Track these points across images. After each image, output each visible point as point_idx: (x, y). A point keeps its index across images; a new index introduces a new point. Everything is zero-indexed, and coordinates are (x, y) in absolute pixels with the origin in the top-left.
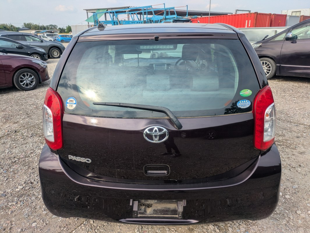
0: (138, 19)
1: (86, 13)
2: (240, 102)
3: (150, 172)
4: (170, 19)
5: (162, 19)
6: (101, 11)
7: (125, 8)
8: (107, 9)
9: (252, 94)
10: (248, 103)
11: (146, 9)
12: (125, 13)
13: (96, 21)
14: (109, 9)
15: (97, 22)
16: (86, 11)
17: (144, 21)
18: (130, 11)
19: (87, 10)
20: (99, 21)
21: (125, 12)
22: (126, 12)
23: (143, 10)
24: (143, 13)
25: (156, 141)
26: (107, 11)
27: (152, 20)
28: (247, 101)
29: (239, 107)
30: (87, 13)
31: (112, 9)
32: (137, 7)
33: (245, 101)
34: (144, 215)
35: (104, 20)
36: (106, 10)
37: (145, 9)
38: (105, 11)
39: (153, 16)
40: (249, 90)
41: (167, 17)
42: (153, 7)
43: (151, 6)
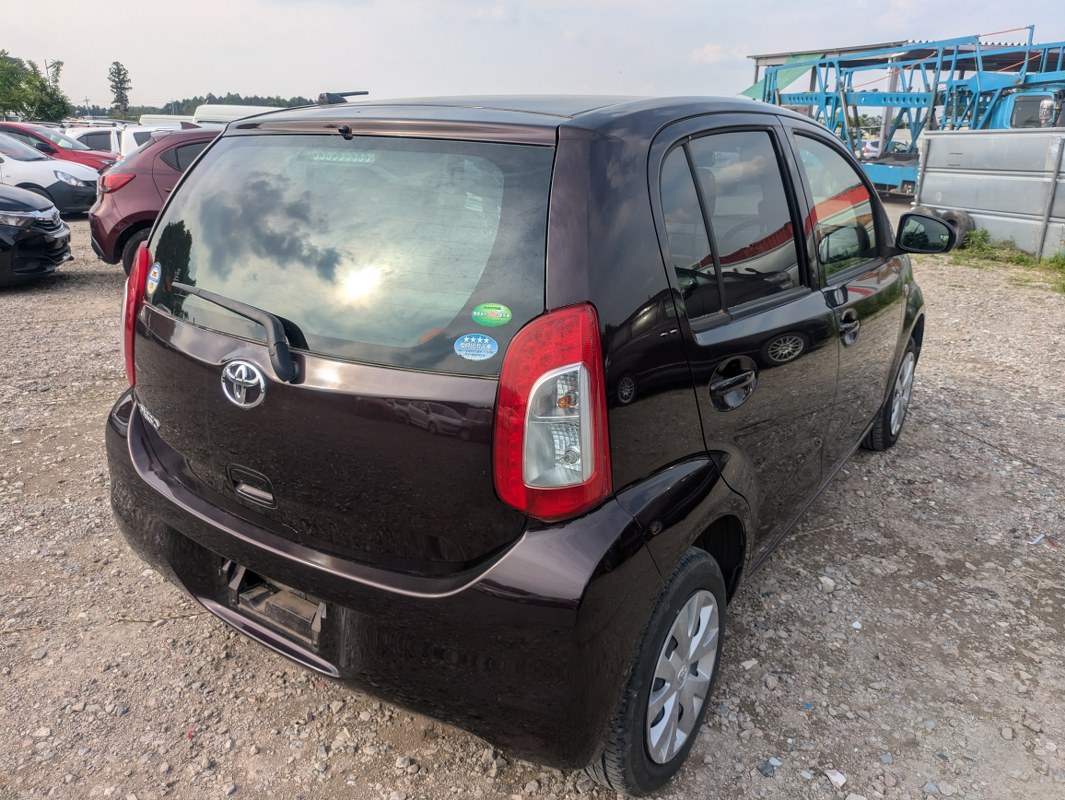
0: (927, 86)
1: (754, 69)
2: (466, 339)
3: (244, 487)
4: (1045, 84)
5: (1011, 88)
6: (801, 60)
7: (887, 46)
8: (825, 54)
9: (509, 322)
10: (489, 346)
11: (954, 48)
12: (884, 65)
13: (769, 95)
14: (831, 52)
15: (772, 97)
16: (754, 61)
17: (937, 95)
18: (902, 58)
19: (758, 58)
20: (780, 96)
21: (885, 61)
22: (890, 61)
23: (940, 54)
24: (939, 65)
25: (238, 400)
26: (823, 57)
27: (970, 92)
28: (486, 340)
29: (459, 353)
30: (758, 67)
31: (841, 51)
32: (924, 42)
33: (480, 340)
34: (249, 610)
35: (806, 88)
36: (821, 56)
37: (962, 47)
38: (817, 59)
39: (974, 73)
40: (502, 307)
41: (1035, 77)
42: (983, 41)
43: (977, 37)
